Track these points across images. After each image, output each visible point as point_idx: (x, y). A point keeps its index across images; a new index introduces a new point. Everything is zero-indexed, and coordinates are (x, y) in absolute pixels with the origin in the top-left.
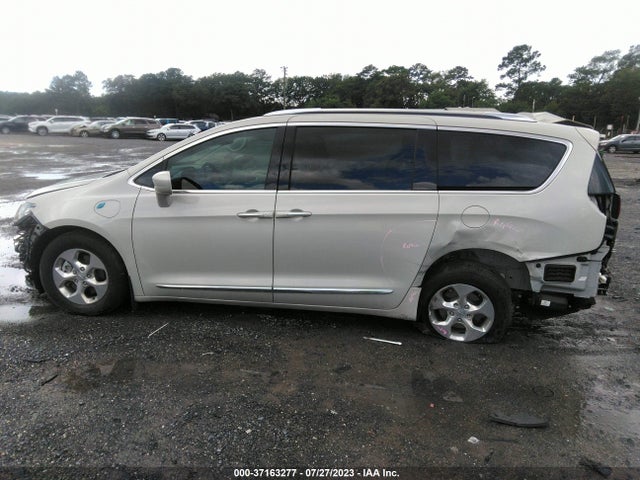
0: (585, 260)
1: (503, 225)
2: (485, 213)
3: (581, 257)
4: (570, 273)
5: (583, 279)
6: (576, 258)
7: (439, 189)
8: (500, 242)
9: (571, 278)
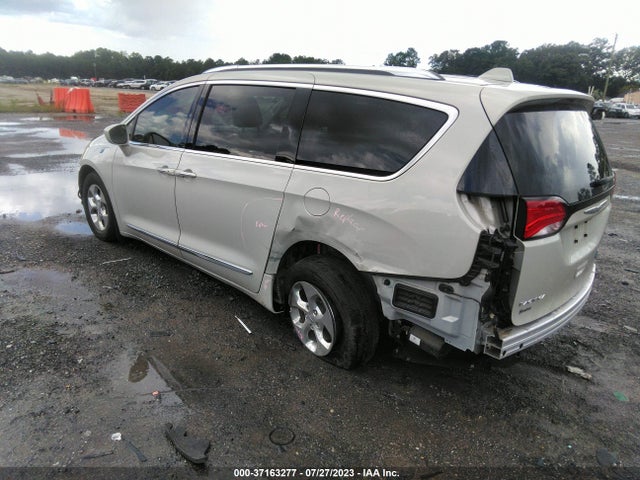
0: (450, 290)
1: (343, 218)
2: (324, 197)
3: (445, 285)
4: (430, 305)
5: (451, 319)
6: (439, 284)
7: (298, 162)
8: (340, 239)
9: (432, 313)
